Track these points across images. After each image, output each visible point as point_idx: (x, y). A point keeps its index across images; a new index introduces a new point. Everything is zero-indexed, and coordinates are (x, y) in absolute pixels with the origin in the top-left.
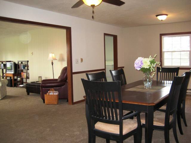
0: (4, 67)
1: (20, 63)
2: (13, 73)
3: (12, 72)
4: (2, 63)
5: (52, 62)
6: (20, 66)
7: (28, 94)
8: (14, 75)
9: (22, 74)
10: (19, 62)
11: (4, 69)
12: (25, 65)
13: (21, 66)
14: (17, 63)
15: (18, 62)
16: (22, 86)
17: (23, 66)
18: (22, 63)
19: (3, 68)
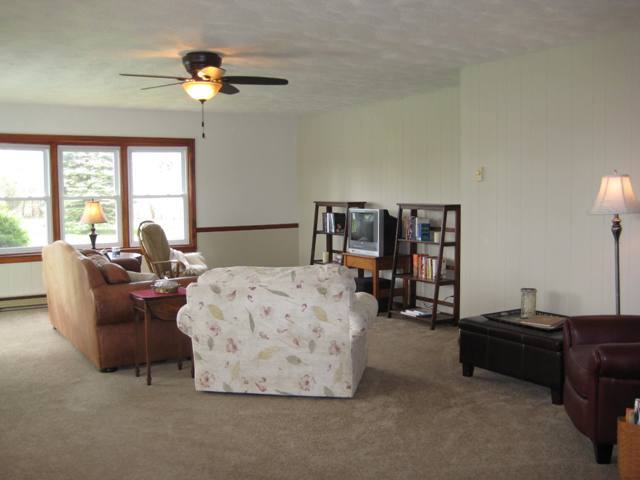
0: (336, 228)
1: (407, 212)
2: (376, 254)
3: (375, 250)
4: (329, 210)
5: (617, 224)
6: (407, 226)
7: (468, 372)
8: (381, 263)
9: (415, 264)
10: (404, 211)
11: (336, 233)
12: (427, 222)
13: (412, 227)
14: (394, 211)
15: (401, 211)
16: (414, 313)
17: (423, 225)
18: (414, 213)
19: (333, 231)
